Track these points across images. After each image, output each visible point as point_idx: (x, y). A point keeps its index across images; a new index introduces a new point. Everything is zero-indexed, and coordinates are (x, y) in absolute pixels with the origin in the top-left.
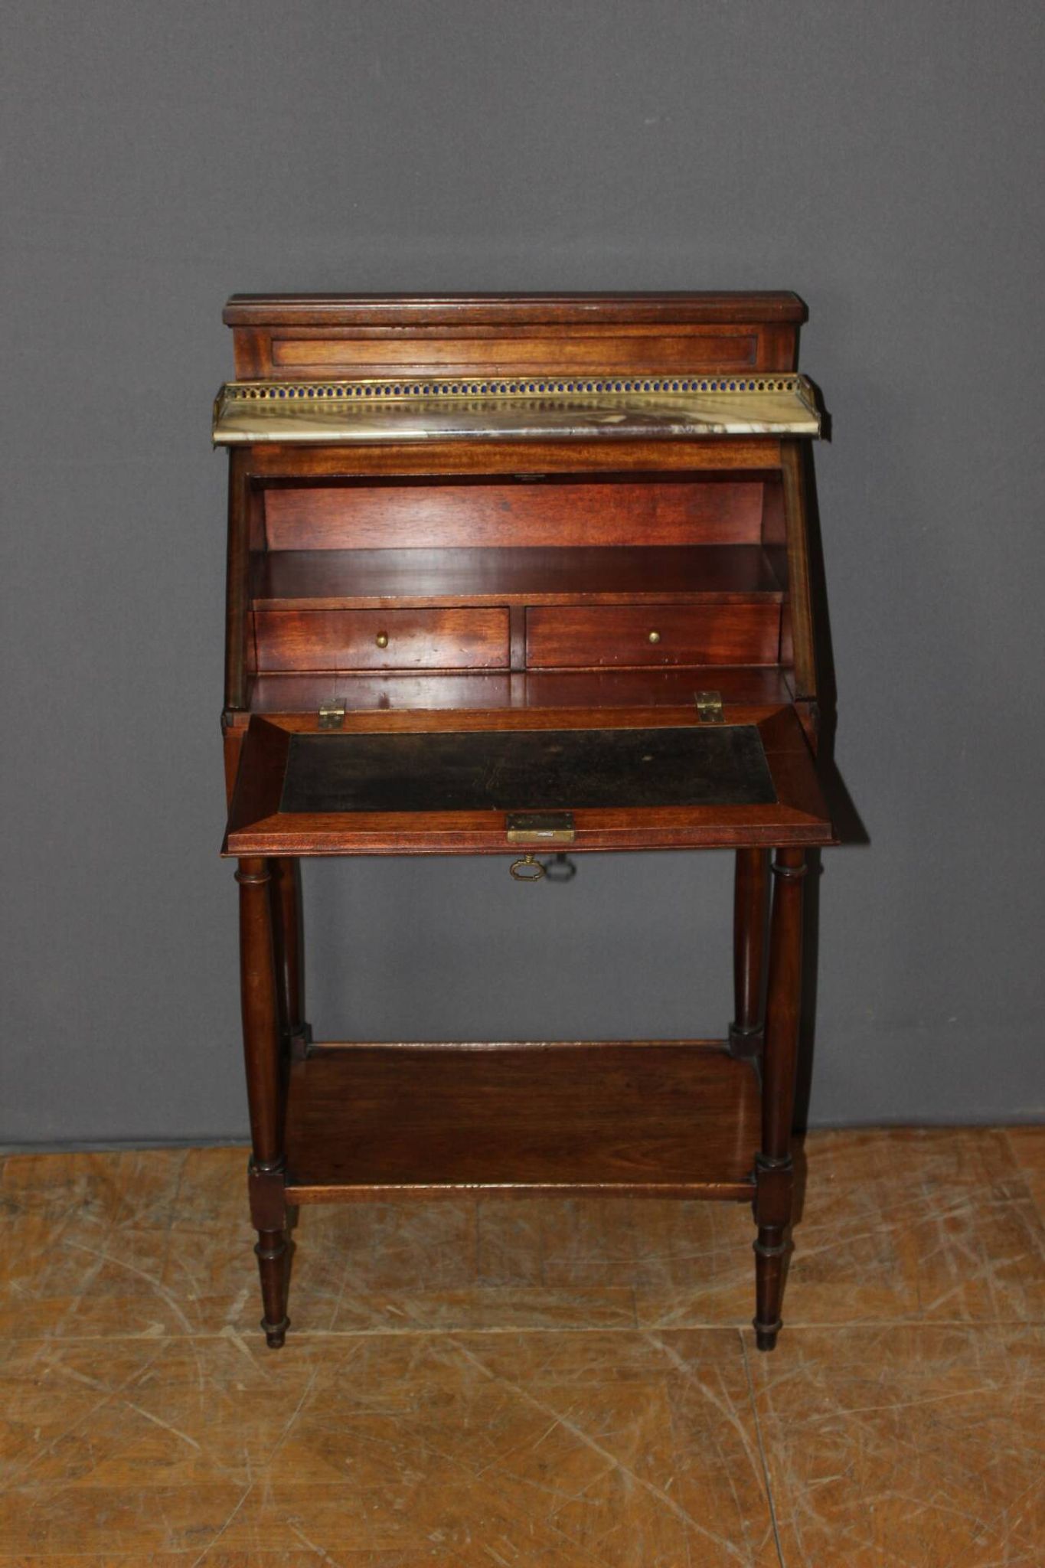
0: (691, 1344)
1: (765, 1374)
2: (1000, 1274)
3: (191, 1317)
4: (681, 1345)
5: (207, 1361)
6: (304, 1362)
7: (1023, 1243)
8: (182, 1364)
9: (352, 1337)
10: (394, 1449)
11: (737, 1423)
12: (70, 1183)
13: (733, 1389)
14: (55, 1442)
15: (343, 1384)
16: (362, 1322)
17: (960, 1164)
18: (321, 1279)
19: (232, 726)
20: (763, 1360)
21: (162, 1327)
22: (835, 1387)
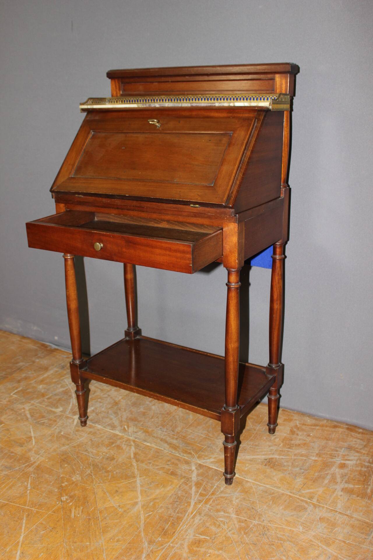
0: (205, 472)
1: (220, 491)
2: (343, 490)
4: (201, 471)
5: (62, 423)
7: (365, 481)
8: (55, 421)
9: (107, 431)
13: (203, 492)
15: (89, 443)
16: (114, 428)
17: (365, 446)
18: (117, 411)
20: (224, 487)
22: (239, 506)
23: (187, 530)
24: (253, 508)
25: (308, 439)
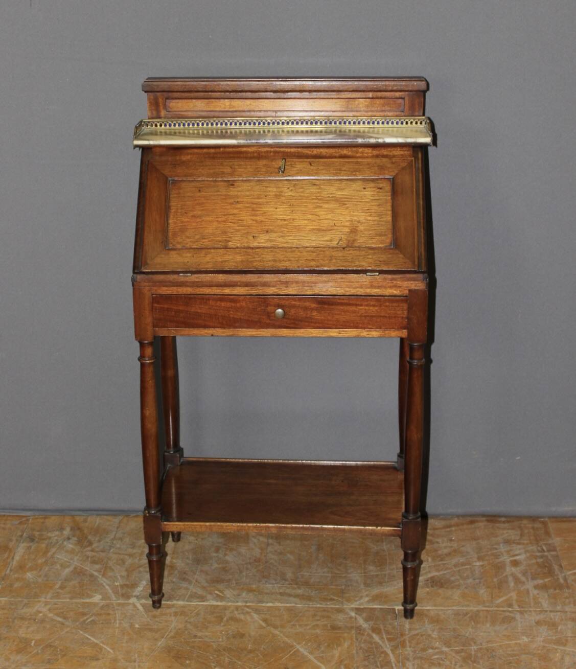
0: (370, 615)
1: (407, 630)
2: (536, 587)
3: (116, 592)
4: (364, 615)
5: (121, 613)
6: (170, 616)
7: (551, 573)
8: (109, 614)
9: (197, 605)
10: (211, 658)
11: (389, 652)
12: (62, 529)
13: (389, 637)
14: (42, 647)
15: (189, 626)
16: (202, 598)
17: (522, 535)
18: (183, 577)
19: (136, 281)
20: (407, 623)
21: (100, 597)
22: (442, 637)
24: (459, 635)
25: (454, 545)
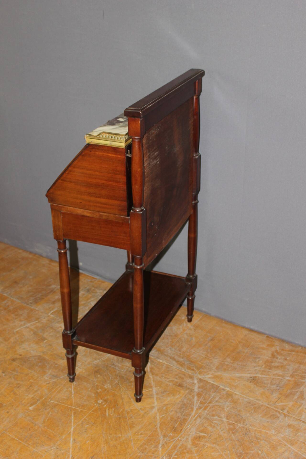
0: (204, 385)
1: (215, 401)
4: (201, 384)
13: (202, 401)
22: (229, 413)
23: (190, 429)
24: (239, 415)
25: (285, 362)
